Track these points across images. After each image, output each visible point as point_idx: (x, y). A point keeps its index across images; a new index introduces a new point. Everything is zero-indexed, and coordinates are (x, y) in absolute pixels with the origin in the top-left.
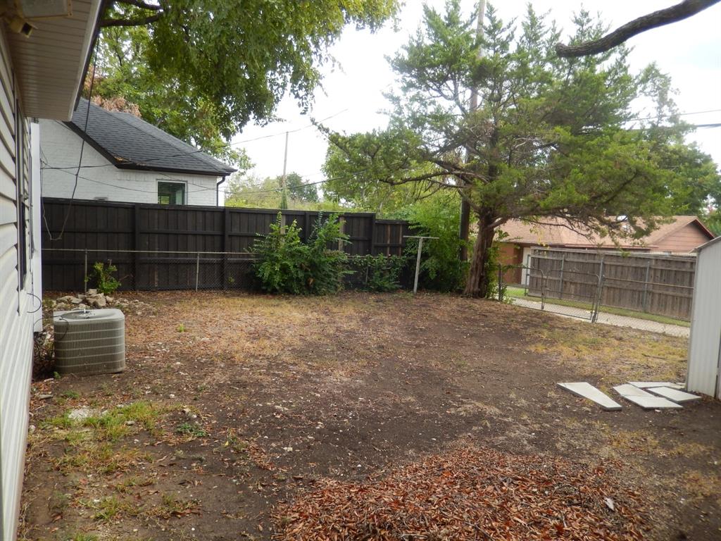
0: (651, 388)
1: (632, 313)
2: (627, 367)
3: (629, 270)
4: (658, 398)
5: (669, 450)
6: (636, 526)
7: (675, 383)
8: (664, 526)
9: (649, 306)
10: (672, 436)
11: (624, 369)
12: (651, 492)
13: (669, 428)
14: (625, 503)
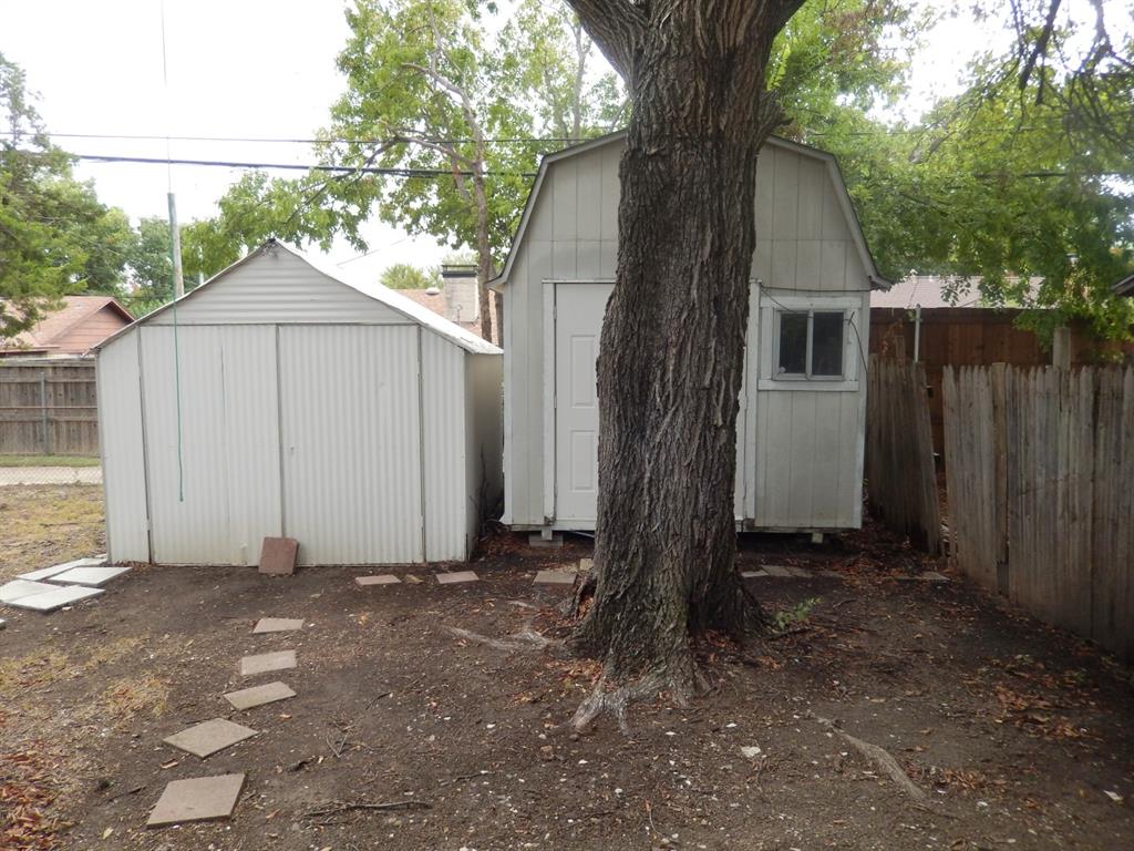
0: (54, 575)
1: (27, 459)
2: (14, 551)
3: (10, 390)
4: (67, 588)
5: (85, 662)
6: (28, 807)
7: (93, 557)
8: (76, 783)
9: (54, 444)
10: (90, 639)
11: (8, 556)
12: (56, 740)
13: (84, 630)
14: (9, 778)
